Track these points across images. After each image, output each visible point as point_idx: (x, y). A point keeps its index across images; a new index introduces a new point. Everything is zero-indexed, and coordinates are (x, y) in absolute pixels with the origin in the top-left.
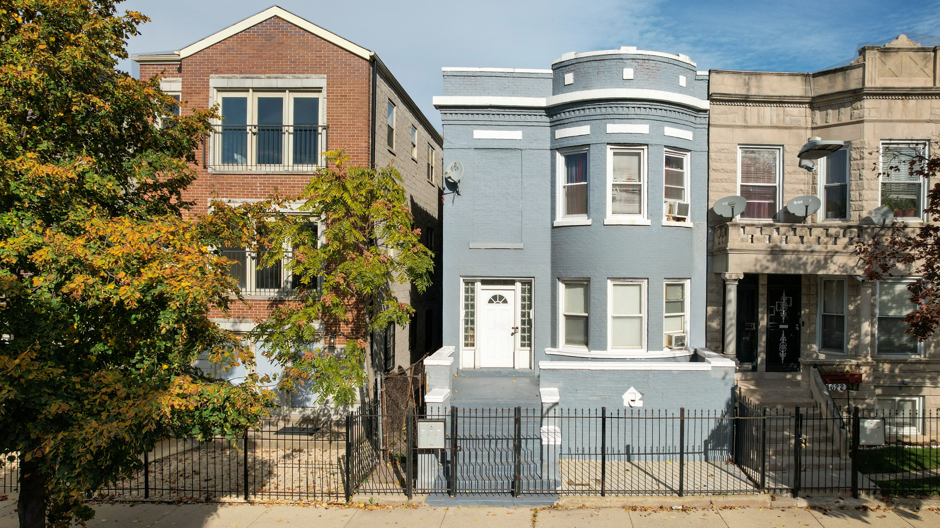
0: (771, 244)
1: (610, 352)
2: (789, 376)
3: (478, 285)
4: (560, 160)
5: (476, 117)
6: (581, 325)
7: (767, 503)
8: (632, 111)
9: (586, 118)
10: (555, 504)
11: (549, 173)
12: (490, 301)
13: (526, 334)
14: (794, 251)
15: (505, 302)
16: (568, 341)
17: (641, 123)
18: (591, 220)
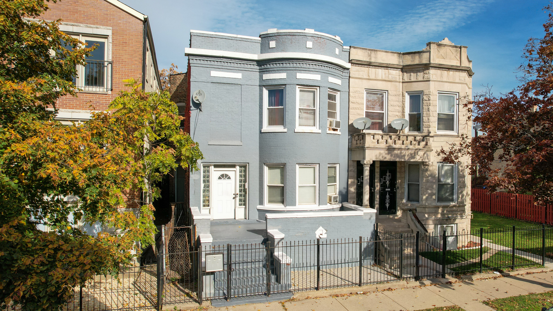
0: (388, 145)
1: (298, 207)
2: (391, 216)
3: (212, 168)
4: (266, 93)
5: (212, 63)
6: (279, 191)
7: (405, 285)
8: (311, 66)
9: (284, 69)
10: (292, 298)
11: (258, 100)
12: (220, 178)
13: (243, 198)
14: (399, 149)
15: (229, 178)
16: (270, 202)
17: (316, 74)
18: (286, 129)
